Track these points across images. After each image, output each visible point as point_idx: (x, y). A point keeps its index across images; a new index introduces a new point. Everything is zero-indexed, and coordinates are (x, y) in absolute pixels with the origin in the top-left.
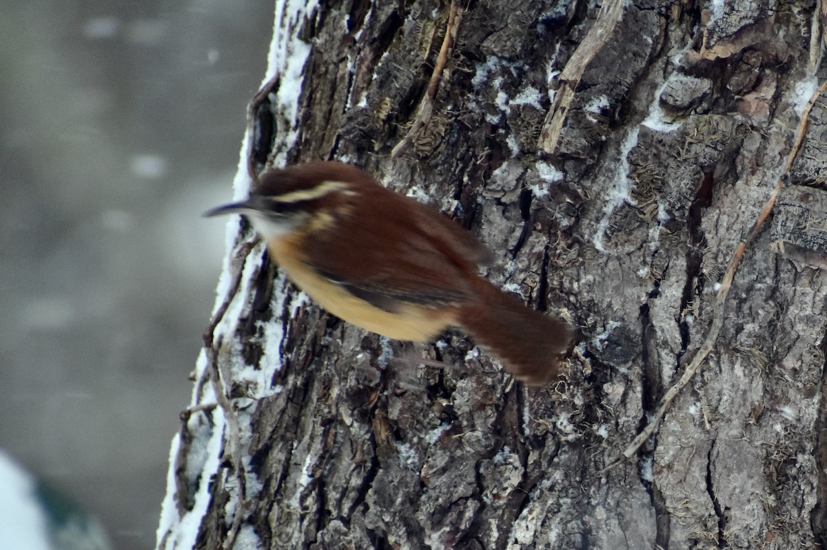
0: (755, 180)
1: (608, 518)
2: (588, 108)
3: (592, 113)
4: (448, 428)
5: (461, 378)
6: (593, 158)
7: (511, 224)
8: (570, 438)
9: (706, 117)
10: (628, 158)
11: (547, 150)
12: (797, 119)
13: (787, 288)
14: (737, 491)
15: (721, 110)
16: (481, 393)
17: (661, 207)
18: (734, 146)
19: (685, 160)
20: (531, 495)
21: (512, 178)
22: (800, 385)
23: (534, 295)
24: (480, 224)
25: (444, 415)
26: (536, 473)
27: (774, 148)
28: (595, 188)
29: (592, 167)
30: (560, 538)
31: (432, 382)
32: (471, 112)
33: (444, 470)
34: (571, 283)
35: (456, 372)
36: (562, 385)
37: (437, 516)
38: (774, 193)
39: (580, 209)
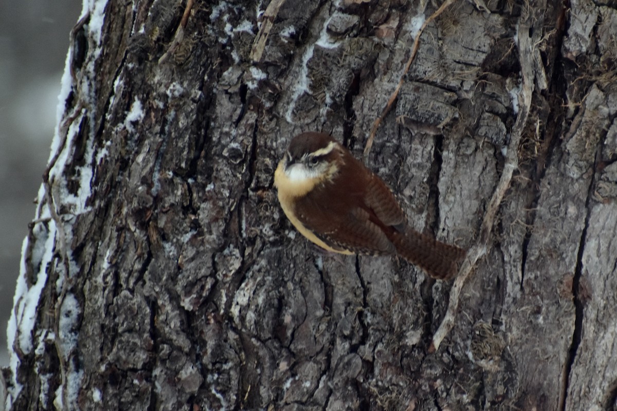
0: (386, 78)
1: (295, 289)
2: (282, 33)
3: (284, 37)
4: (195, 233)
5: (203, 202)
6: (285, 65)
7: (234, 106)
8: (271, 239)
9: (356, 39)
10: (307, 64)
11: (255, 59)
12: (412, 41)
13: (405, 145)
14: (375, 272)
15: (364, 35)
16: (215, 211)
17: (328, 95)
18: (373, 57)
19: (343, 66)
20: (247, 274)
21: (235, 77)
22: (414, 206)
23: (249, 150)
24: (215, 106)
25: (192, 225)
26: (250, 261)
27: (398, 59)
28: (287, 83)
29: (285, 70)
30: (265, 301)
31: (185, 204)
32: (209, 36)
33: (193, 259)
34: (272, 142)
35: (199, 198)
36: (266, 207)
37: (188, 288)
38: (398, 87)
39: (277, 97)
